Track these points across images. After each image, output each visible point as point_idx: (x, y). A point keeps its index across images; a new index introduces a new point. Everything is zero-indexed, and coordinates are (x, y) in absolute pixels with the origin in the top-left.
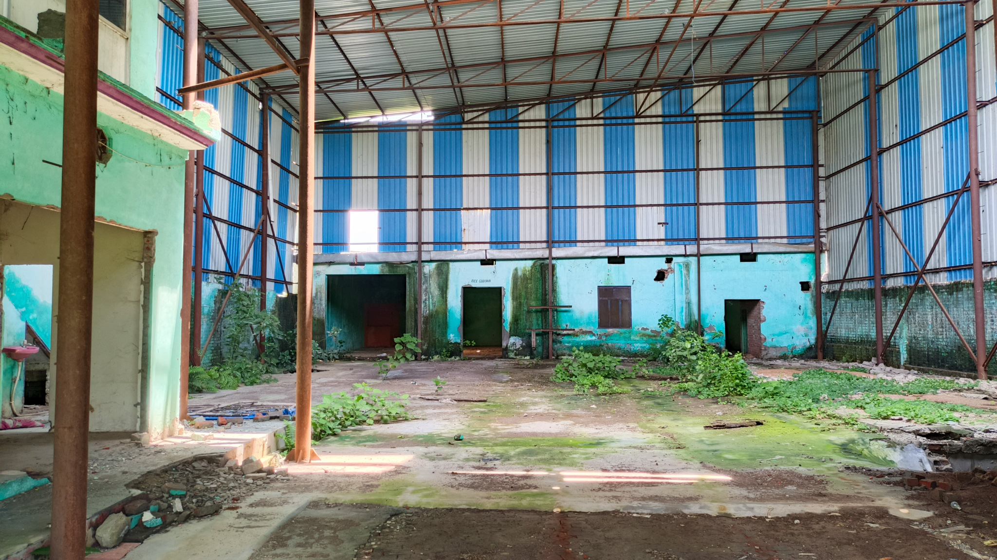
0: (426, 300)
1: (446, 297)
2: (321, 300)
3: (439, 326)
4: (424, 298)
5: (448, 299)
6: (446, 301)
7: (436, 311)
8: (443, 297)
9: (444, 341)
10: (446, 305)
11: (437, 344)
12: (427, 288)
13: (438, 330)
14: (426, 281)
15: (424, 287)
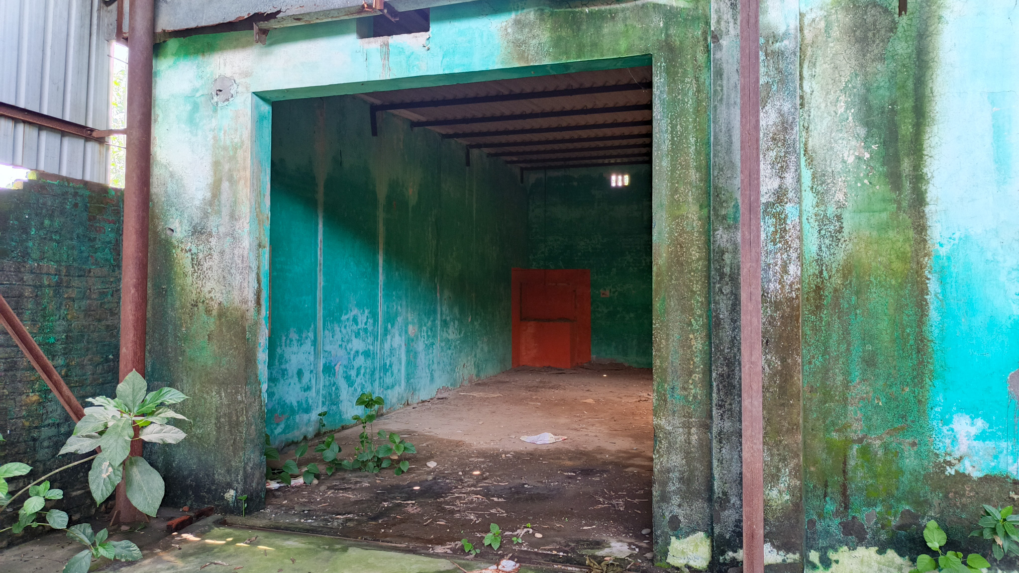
0: (780, 195)
1: (918, 178)
2: (233, 217)
3: (870, 362)
4: (768, 185)
5: (933, 192)
6: (919, 200)
7: (847, 270)
8: (894, 179)
9: (910, 462)
10: (921, 228)
11: (859, 476)
12: (785, 126)
13: (859, 389)
14: (783, 79)
15: (768, 119)
